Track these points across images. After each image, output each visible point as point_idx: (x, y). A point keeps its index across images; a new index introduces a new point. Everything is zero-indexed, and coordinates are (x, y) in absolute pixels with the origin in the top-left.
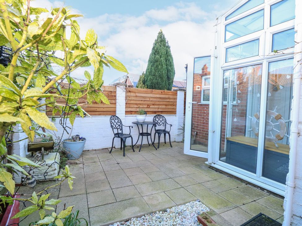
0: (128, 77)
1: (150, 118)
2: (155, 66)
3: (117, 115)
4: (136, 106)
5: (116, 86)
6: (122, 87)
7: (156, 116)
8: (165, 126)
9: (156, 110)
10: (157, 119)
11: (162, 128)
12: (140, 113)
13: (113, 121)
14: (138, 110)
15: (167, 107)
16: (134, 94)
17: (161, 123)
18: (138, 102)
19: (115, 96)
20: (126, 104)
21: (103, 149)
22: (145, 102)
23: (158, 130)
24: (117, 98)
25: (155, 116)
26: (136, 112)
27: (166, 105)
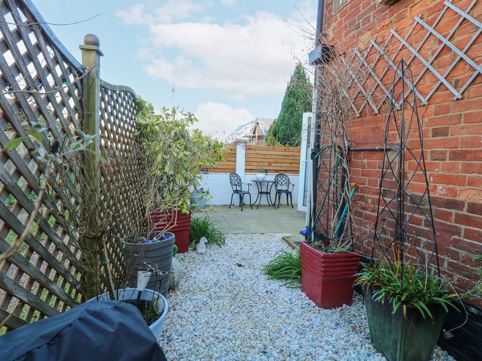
0: (258, 123)
1: (271, 177)
2: (289, 112)
3: (237, 173)
4: (256, 164)
5: (236, 143)
6: (242, 145)
7: (279, 175)
8: (288, 186)
9: (279, 169)
10: (279, 179)
11: (284, 188)
12: (260, 171)
13: (233, 178)
14: (258, 168)
15: (291, 165)
16: (254, 151)
17: (283, 183)
18: (258, 160)
19: (235, 154)
20: (246, 161)
21: (223, 205)
22: (266, 160)
23: (279, 190)
24: (237, 156)
25: (277, 175)
26: (256, 171)
27: (290, 163)
